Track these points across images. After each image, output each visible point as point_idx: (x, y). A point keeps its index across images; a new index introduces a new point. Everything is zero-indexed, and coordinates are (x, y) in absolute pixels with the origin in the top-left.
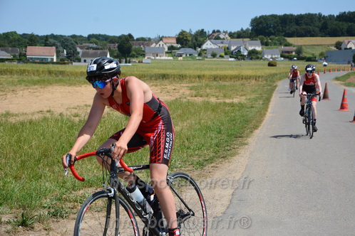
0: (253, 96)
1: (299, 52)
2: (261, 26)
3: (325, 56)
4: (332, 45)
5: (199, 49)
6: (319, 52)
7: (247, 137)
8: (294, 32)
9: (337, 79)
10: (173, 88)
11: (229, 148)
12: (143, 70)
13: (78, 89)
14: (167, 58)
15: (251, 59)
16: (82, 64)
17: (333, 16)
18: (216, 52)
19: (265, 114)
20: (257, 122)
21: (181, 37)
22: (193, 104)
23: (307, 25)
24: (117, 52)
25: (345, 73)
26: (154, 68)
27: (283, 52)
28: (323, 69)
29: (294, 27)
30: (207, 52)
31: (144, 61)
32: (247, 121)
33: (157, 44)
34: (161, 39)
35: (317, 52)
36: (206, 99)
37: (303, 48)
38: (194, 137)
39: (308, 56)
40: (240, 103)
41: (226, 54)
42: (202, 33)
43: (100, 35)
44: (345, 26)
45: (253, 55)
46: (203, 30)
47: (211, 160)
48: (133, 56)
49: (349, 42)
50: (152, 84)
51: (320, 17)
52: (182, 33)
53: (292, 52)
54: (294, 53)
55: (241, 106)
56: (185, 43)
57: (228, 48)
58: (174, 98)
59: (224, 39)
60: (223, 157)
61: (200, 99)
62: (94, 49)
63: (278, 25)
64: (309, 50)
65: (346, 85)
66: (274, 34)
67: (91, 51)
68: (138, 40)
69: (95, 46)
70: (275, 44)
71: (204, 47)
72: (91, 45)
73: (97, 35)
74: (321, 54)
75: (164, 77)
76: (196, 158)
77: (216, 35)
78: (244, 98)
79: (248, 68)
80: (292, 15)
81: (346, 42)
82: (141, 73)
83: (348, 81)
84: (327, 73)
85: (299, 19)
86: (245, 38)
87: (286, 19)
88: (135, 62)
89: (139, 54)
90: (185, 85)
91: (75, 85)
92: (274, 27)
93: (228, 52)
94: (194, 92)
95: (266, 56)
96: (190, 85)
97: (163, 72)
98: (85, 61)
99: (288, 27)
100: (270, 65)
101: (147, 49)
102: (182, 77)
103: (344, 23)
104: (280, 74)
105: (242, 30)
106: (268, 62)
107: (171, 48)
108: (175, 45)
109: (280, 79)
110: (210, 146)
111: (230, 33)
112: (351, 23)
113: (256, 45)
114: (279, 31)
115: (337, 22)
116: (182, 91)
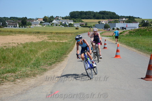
0: (70, 40)
1: (86, 24)
2: (73, 15)
3: (95, 26)
4: (97, 22)
5: (51, 23)
7: (67, 54)
10: (42, 37)
11: (61, 58)
12: (31, 30)
13: (6, 37)
14: (39, 26)
15: (70, 27)
16: (8, 28)
17: (97, 12)
18: (57, 24)
19: (74, 46)
20: (71, 49)
22: (49, 43)
23: (89, 15)
24: (21, 23)
26: (35, 29)
27: (81, 24)
29: (84, 16)
30: (54, 24)
31: (31, 27)
32: (68, 49)
33: (36, 21)
34: (37, 19)
35: (92, 25)
36: (53, 41)
38: (48, 54)
39: (89, 26)
40: (65, 42)
41: (61, 25)
42: (52, 17)
43: (14, 17)
44: (101, 16)
45: (70, 25)
47: (54, 63)
48: (27, 25)
49: (103, 21)
51: (93, 12)
52: (45, 17)
54: (84, 25)
55: (66, 43)
56: (46, 20)
57: (61, 23)
59: (60, 19)
60: (59, 62)
61: (51, 41)
62: (12, 22)
64: (89, 24)
65: (102, 36)
66: (77, 18)
67: (11, 23)
68: (29, 19)
69: (13, 21)
70: (78, 21)
71: (53, 22)
72: (11, 21)
73: (13, 17)
74: (94, 25)
75: (38, 33)
76: (49, 62)
77: (57, 18)
78: (67, 40)
79: (69, 30)
80: (83, 12)
85: (86, 13)
86: (67, 19)
87: (81, 13)
88: (28, 27)
89: (29, 24)
90: (46, 36)
91: (5, 35)
92: (78, 16)
93: (61, 24)
94: (49, 38)
95: (75, 26)
96: (48, 36)
97: (38, 31)
98: (9, 27)
99: (82, 16)
100: (76, 29)
101: (32, 23)
102: (45, 33)
103: (101, 15)
104: (80, 32)
105: (66, 16)
106: (75, 28)
107: (41, 22)
108: (43, 21)
110: (54, 58)
111: (62, 17)
112: (103, 15)
113: (71, 22)
114: (79, 17)
115: (99, 14)
116: (45, 38)
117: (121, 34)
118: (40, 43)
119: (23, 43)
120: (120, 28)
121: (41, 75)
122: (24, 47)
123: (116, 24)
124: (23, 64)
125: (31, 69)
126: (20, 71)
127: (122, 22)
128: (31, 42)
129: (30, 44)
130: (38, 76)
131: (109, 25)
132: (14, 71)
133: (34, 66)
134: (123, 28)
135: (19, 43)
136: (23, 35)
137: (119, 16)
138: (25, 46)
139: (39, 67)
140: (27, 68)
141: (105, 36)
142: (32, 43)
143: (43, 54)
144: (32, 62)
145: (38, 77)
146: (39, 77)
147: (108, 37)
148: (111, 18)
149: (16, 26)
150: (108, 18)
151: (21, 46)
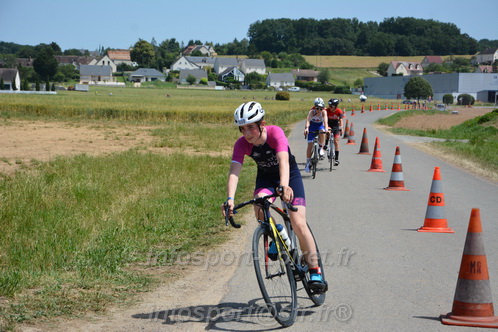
1: (323, 78)
2: (264, 35)
3: (363, 86)
4: (373, 69)
5: (168, 71)
6: (355, 80)
8: (316, 47)
9: (381, 122)
10: (126, 132)
11: (214, 230)
14: (115, 83)
15: (250, 88)
17: (376, 23)
18: (194, 75)
21: (139, 50)
22: (158, 159)
23: (335, 36)
24: (33, 71)
25: (393, 112)
26: (94, 99)
27: (298, 78)
28: (360, 105)
29: (316, 40)
30: (181, 75)
31: (77, 88)
33: (98, 60)
34: (106, 53)
35: (352, 80)
36: (179, 151)
37: (330, 72)
38: (159, 211)
39: (338, 84)
41: (210, 79)
42: (172, 45)
43: (2, 43)
44: (393, 39)
45: (253, 82)
46: (173, 40)
47: (187, 248)
48: (59, 80)
49: (399, 65)
50: (90, 125)
51: (355, 24)
52: (141, 44)
53: (313, 78)
54: (315, 80)
56: (144, 59)
57: (213, 70)
58: (127, 149)
59: (207, 55)
60: (206, 245)
61: (170, 151)
63: (291, 36)
64: (337, 76)
65: (394, 131)
66: (285, 49)
68: (67, 53)
70: (287, 65)
71: (176, 67)
74: (357, 83)
75: (111, 113)
76: (161, 247)
77: (194, 48)
80: (312, 21)
81: (395, 64)
82: (73, 107)
83: (397, 125)
84: (366, 112)
85: (324, 28)
86: (240, 54)
87: (303, 27)
88: (62, 89)
89: (69, 76)
90: (145, 128)
92: (286, 39)
93: (213, 76)
94: (159, 140)
95: (272, 84)
96: (153, 128)
97: (108, 106)
99: (306, 39)
100: (280, 97)
101: (83, 68)
102: (140, 115)
103: (392, 35)
104: (295, 112)
105: (236, 41)
106: (274, 94)
107: (122, 68)
108: (129, 63)
109: (295, 120)
110: (185, 227)
111: (217, 46)
112: (402, 35)
113: (257, 66)
114: (294, 45)
115: (379, 33)
116: (140, 138)
117: (485, 125)
118: (118, 161)
119: (44, 158)
120: (478, 93)
121: (130, 305)
122: (50, 179)
123: (462, 76)
124: (46, 255)
125: (83, 276)
126: (35, 285)
127: (489, 68)
128: (78, 153)
129: (73, 165)
130: (113, 309)
131: (428, 80)
132: (6, 288)
133: (97, 264)
134: (491, 96)
135: (27, 161)
136: (40, 124)
137: (472, 41)
138: (53, 171)
139: (118, 268)
140: (63, 274)
141: (410, 132)
142: (81, 161)
143: (133, 209)
144: (88, 245)
145: (115, 315)
146: (118, 316)
147: (421, 134)
148: (439, 50)
149: (10, 83)
150: (421, 51)
151: (35, 173)
